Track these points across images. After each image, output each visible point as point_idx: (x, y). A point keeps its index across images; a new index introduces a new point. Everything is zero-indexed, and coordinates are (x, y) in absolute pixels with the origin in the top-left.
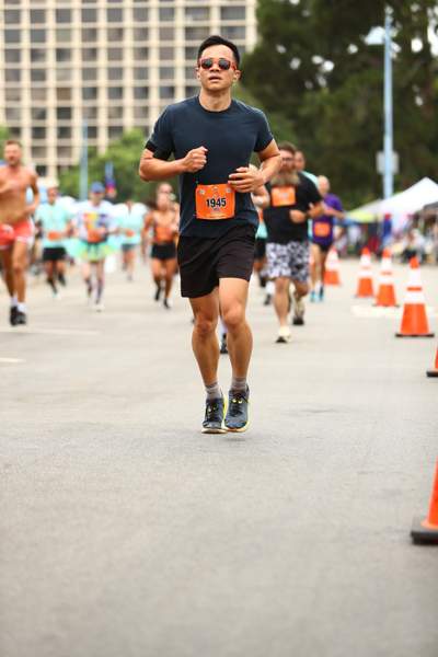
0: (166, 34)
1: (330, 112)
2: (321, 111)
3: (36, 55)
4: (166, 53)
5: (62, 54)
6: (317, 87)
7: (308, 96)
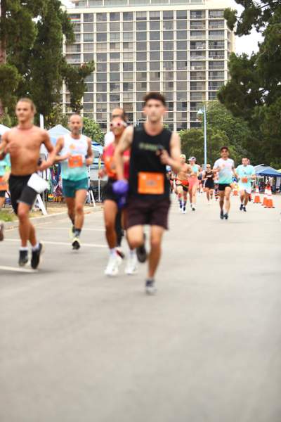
0: (181, 76)
1: (267, 117)
2: (263, 116)
3: (112, 86)
4: (181, 86)
5: (126, 86)
6: (261, 104)
7: (256, 108)
